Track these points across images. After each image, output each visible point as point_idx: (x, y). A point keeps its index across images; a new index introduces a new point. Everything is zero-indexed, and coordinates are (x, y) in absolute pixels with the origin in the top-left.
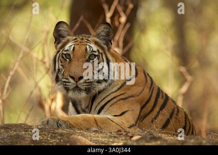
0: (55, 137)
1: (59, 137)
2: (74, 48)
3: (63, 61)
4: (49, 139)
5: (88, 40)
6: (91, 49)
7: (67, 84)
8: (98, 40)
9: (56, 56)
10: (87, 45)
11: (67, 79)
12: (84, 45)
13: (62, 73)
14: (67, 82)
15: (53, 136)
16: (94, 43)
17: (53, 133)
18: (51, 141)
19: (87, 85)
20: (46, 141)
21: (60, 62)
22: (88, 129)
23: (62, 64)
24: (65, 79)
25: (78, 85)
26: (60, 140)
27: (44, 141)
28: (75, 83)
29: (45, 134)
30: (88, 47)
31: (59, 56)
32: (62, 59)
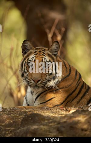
0: (21, 114)
1: (24, 114)
2: (35, 59)
3: (28, 67)
4: (18, 116)
5: (44, 53)
6: (46, 60)
7: (29, 83)
8: (50, 53)
9: (23, 62)
10: (43, 57)
11: (30, 80)
12: (41, 57)
13: (27, 74)
14: (30, 82)
15: (20, 114)
16: (47, 55)
17: (20, 112)
18: (20, 117)
19: (43, 85)
20: (16, 117)
21: (25, 67)
22: (42, 108)
23: (27, 69)
24: (29, 79)
25: (37, 84)
26: (25, 116)
27: (15, 117)
28: (35, 84)
29: (15, 113)
30: (43, 59)
31: (25, 63)
32: (27, 66)
